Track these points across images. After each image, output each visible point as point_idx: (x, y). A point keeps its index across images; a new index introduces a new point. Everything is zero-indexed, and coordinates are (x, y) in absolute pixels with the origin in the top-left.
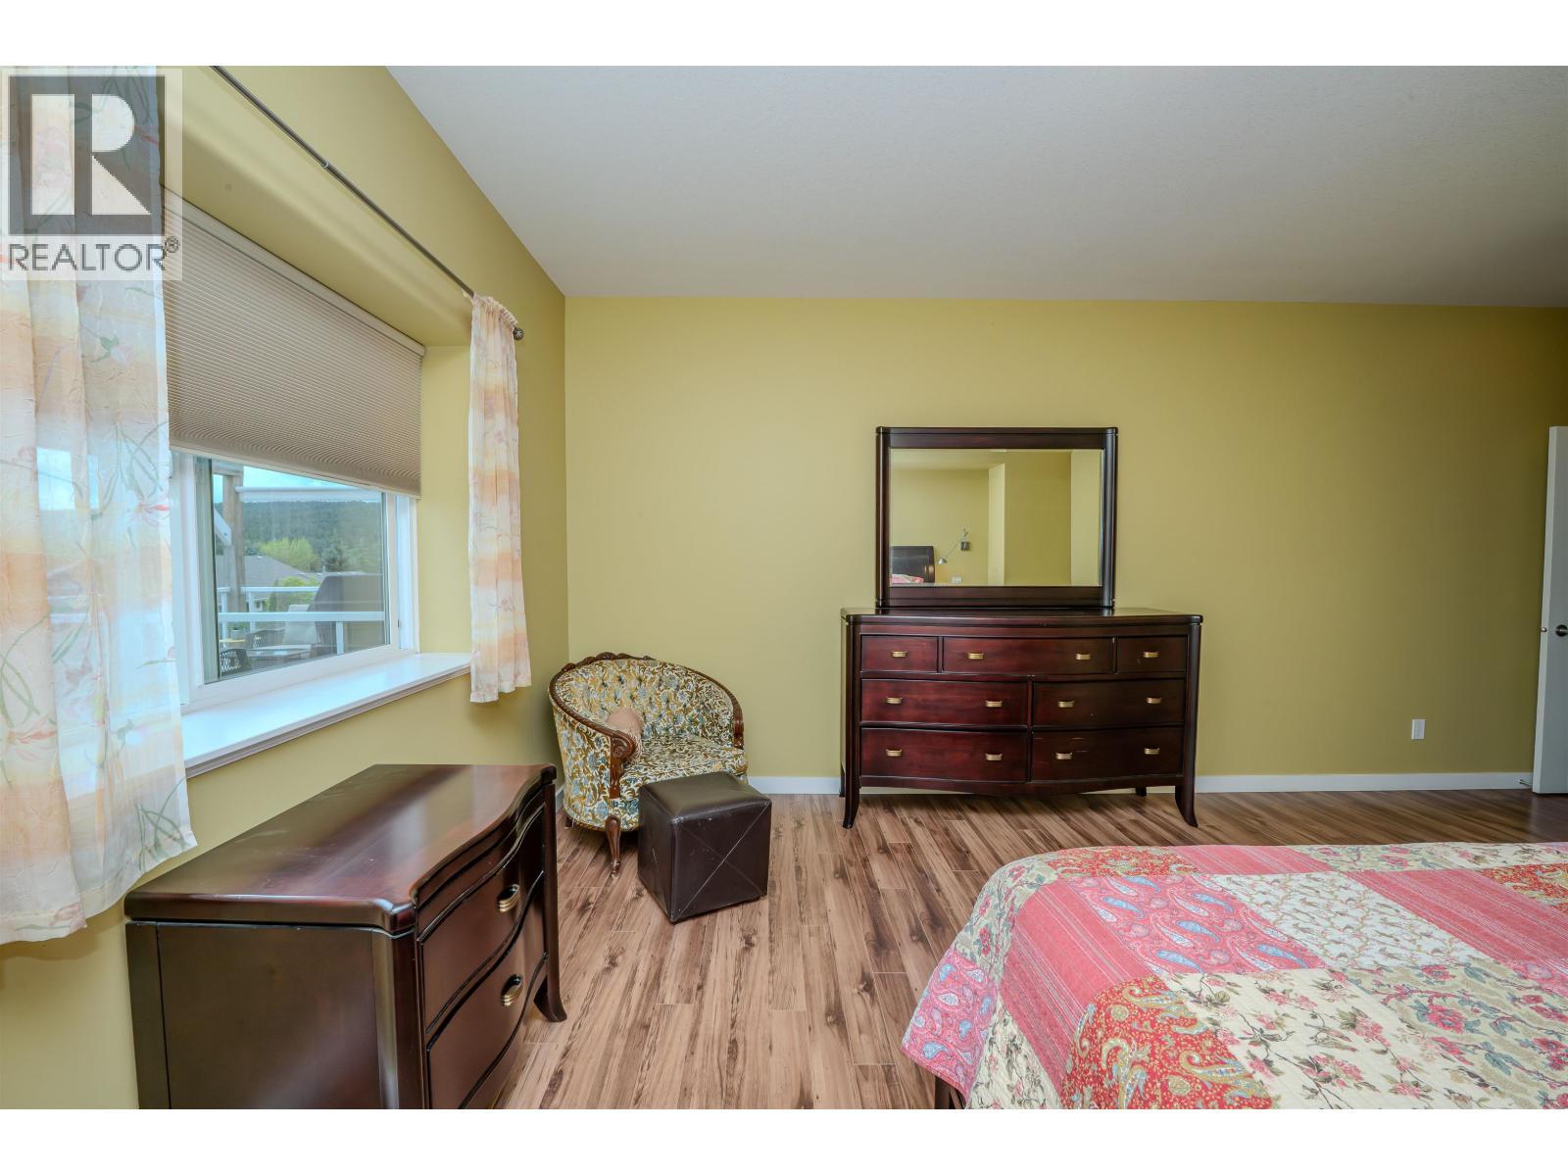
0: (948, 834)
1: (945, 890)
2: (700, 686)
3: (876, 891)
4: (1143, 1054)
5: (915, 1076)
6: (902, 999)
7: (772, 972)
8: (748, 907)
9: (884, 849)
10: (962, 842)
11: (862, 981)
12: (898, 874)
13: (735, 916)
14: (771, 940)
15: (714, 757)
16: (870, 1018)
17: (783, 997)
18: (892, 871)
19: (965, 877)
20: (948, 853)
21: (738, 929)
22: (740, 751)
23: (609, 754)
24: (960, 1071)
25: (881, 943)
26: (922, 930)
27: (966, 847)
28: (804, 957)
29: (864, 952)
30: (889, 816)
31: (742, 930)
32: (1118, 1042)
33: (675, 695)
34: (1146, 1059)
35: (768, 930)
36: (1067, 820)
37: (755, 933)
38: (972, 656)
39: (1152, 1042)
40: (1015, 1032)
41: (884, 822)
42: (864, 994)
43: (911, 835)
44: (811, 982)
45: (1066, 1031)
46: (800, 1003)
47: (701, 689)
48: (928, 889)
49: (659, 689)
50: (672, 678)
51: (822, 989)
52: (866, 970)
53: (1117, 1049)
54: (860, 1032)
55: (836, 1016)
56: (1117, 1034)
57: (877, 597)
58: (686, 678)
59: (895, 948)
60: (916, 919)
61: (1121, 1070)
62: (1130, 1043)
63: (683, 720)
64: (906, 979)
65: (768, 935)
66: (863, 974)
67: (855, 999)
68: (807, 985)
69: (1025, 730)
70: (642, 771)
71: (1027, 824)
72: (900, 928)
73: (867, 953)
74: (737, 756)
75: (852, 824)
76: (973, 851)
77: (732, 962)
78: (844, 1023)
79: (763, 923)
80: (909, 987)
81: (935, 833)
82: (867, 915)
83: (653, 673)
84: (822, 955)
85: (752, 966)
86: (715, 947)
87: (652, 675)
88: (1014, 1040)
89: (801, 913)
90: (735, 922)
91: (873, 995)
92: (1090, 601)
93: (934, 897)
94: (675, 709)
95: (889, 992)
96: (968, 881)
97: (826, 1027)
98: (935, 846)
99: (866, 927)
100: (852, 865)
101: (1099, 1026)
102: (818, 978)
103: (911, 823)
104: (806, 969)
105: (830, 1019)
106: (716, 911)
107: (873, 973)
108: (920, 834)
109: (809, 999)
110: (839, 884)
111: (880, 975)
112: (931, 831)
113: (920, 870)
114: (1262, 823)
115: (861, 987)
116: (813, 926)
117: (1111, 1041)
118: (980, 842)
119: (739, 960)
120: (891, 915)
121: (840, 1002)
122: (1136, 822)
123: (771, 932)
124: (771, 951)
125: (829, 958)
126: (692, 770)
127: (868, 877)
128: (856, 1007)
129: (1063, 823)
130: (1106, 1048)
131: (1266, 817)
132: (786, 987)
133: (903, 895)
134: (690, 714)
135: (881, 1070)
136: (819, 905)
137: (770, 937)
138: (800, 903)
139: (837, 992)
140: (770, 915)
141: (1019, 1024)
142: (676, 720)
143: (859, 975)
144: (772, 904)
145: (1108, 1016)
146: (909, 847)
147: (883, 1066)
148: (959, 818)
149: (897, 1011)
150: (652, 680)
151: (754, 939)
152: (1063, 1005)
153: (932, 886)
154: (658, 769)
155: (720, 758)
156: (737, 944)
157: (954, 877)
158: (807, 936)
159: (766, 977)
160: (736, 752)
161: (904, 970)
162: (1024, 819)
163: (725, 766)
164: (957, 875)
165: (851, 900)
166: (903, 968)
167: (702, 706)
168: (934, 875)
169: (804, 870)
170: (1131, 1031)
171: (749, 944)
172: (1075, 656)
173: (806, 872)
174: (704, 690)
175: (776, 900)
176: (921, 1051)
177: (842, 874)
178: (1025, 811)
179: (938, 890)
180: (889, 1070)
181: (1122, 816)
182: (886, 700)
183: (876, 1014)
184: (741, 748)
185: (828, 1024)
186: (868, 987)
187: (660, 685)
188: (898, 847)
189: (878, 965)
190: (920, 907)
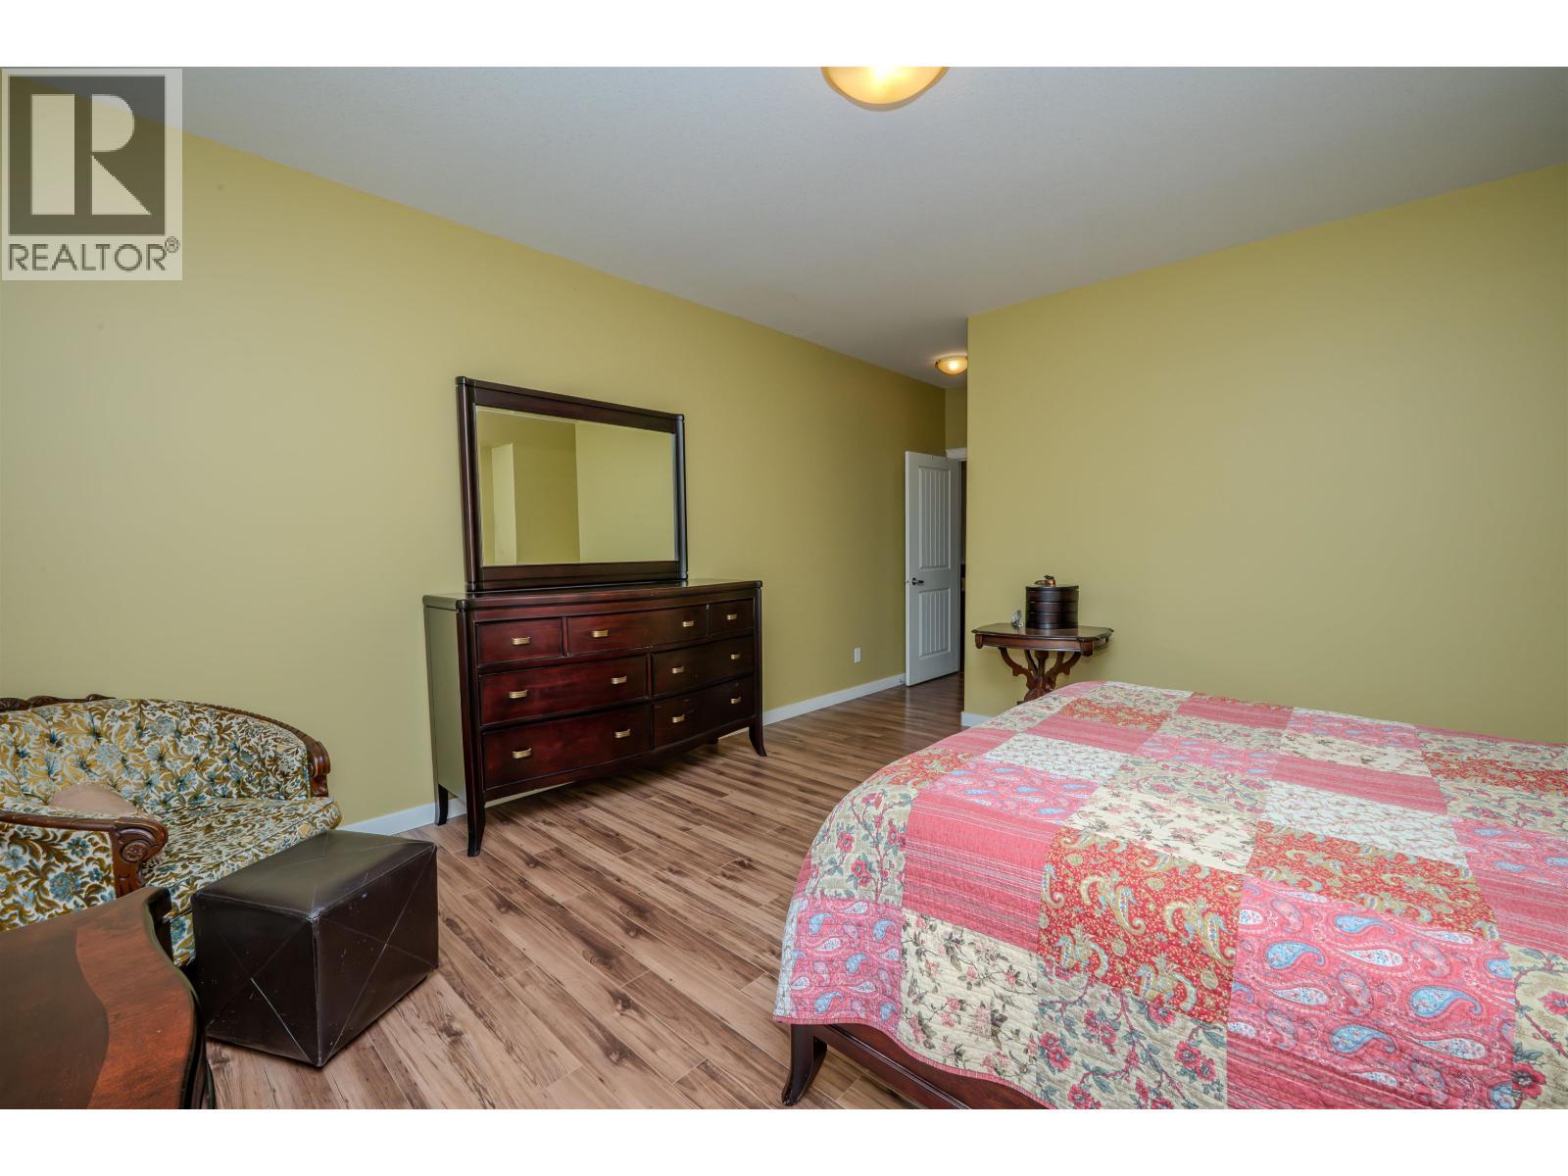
0: (587, 825)
1: (622, 876)
2: (224, 723)
3: (559, 907)
4: (1116, 877)
5: (731, 1057)
6: (664, 994)
7: (510, 1049)
8: (418, 995)
9: (533, 862)
10: (605, 827)
11: (616, 1002)
12: (570, 882)
13: (407, 1013)
14: (480, 1016)
15: (293, 817)
16: (650, 1031)
17: (545, 1067)
18: (562, 882)
19: (631, 857)
20: (601, 843)
21: (424, 1026)
22: (327, 800)
23: (109, 861)
24: (857, 1006)
25: (605, 955)
26: (632, 923)
27: (612, 831)
28: (535, 1012)
29: (597, 973)
30: (511, 827)
31: (430, 1023)
32: (1091, 879)
33: (176, 746)
34: (1121, 879)
35: (466, 1007)
36: (676, 779)
37: (452, 1018)
38: (596, 634)
39: (1114, 867)
40: (950, 930)
41: (510, 833)
42: (627, 1012)
43: (550, 837)
44: (564, 1033)
45: (1029, 898)
46: (569, 1061)
47: (229, 727)
48: (608, 882)
49: (140, 743)
50: (162, 720)
51: (583, 1035)
52: (611, 989)
53: (1094, 885)
54: (653, 1051)
55: (618, 1051)
56: (1085, 875)
57: (469, 581)
58: (193, 717)
59: (622, 953)
60: (620, 916)
61: (1107, 896)
62: (1100, 875)
63: (196, 780)
64: (655, 976)
65: (471, 1012)
66: (611, 993)
67: (622, 1021)
68: (563, 1039)
69: (648, 702)
70: (178, 870)
71: (649, 793)
72: (612, 933)
73: (600, 973)
74: (327, 807)
75: (479, 849)
76: (620, 831)
77: (448, 1069)
78: (631, 1052)
79: (452, 1001)
80: (663, 982)
81: (574, 828)
82: (569, 936)
83: (123, 718)
84: (554, 999)
85: (480, 1057)
86: (407, 1063)
87: (120, 722)
88: (951, 937)
89: (491, 968)
90: (413, 1020)
91: (636, 1008)
92: (670, 573)
93: (618, 887)
94: (176, 765)
95: (649, 996)
96: (636, 860)
97: (619, 1068)
98: (585, 841)
99: (577, 948)
100: (511, 892)
101: (1066, 876)
102: (568, 1024)
103: (544, 828)
104: (546, 1022)
105: (614, 1057)
106: (376, 1022)
107: (620, 987)
108: (557, 833)
109: (578, 1053)
110: (511, 917)
111: (627, 985)
112: (569, 827)
113: (587, 869)
114: (800, 741)
115: (619, 1007)
116: (518, 975)
117: (1084, 882)
118: (621, 821)
119: (455, 1059)
120: (592, 924)
121: (611, 1035)
122: (725, 765)
123: (472, 1007)
124: (490, 1027)
125: (563, 998)
126: (266, 844)
127: (539, 896)
128: (629, 1029)
129: (675, 782)
130: (1083, 889)
131: (801, 736)
132: (539, 1055)
133: (589, 899)
134: (211, 769)
135: (699, 1072)
136: (507, 950)
137: (476, 1013)
138: (482, 958)
139: (599, 1026)
140: (454, 988)
141: (952, 921)
142: (181, 783)
143: (606, 996)
144: (448, 977)
145: (1068, 866)
146: (558, 851)
147: (698, 1067)
148: (586, 807)
149: (671, 1009)
150: (123, 730)
151: (456, 1026)
152: (1013, 879)
153: (610, 878)
154: (208, 860)
155: (304, 818)
156: (438, 1045)
157: (623, 862)
158: (520, 989)
159: (506, 1058)
160: (320, 803)
161: (646, 969)
162: (645, 790)
163: (314, 825)
164: (625, 859)
165: (540, 928)
166: (644, 968)
167: (233, 753)
168: (604, 868)
169: (457, 920)
170: (1094, 867)
171: (455, 1036)
172: (682, 624)
173: (462, 920)
174: (236, 728)
175: (449, 968)
176: (813, 1010)
177: (506, 906)
178: (641, 783)
179: (619, 880)
180: (707, 1067)
181: (715, 764)
182: (508, 695)
183: (652, 1023)
184: (326, 795)
185: (616, 1064)
186: (627, 1004)
187: (140, 735)
188: (547, 855)
189: (619, 977)
190: (614, 904)
